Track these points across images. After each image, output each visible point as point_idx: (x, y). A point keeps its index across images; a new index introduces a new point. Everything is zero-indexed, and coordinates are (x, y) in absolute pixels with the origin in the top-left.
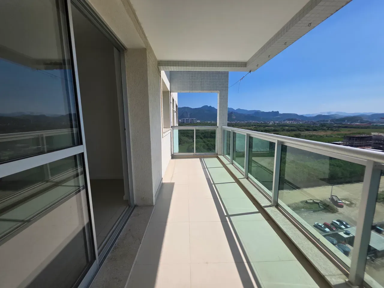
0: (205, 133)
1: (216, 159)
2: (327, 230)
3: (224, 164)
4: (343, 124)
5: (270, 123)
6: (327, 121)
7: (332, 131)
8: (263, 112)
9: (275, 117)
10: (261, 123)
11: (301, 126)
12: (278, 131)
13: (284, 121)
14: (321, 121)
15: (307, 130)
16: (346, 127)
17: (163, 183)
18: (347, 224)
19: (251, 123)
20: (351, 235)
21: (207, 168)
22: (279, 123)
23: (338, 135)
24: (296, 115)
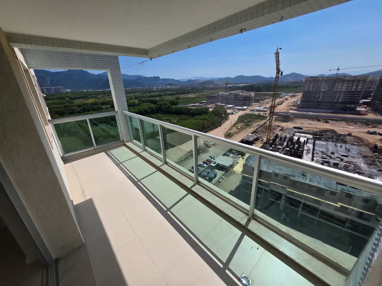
0: (84, 105)
1: (124, 147)
2: (205, 165)
3: (138, 153)
4: (204, 87)
5: (154, 88)
6: (195, 85)
7: (199, 93)
8: (146, 77)
9: (157, 82)
10: (146, 89)
11: (179, 90)
12: (162, 96)
13: (165, 86)
14: (191, 85)
15: (184, 93)
16: (206, 89)
17: (75, 205)
18: (214, 157)
19: (135, 89)
20: (217, 163)
21: (121, 163)
22: (162, 88)
23: (203, 95)
24: (174, 80)
